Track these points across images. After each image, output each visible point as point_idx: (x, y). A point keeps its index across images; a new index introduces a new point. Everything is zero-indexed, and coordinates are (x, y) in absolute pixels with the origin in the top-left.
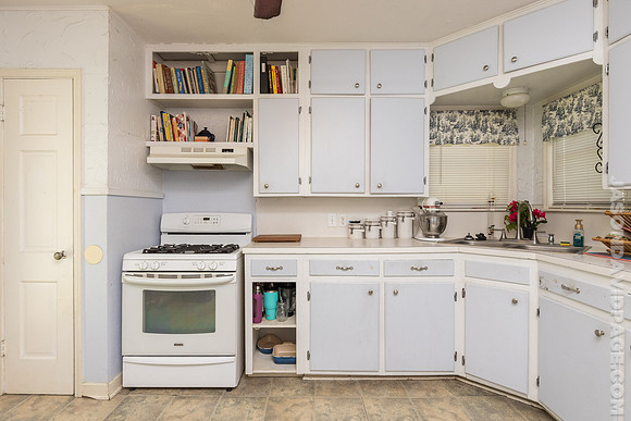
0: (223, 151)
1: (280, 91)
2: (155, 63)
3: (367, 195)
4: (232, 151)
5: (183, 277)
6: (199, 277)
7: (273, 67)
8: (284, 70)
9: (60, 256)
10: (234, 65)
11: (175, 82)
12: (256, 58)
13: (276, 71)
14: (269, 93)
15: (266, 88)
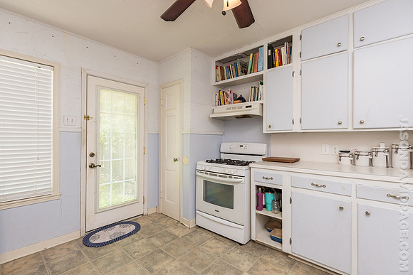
0: (247, 107)
1: (281, 64)
2: (217, 66)
3: (350, 130)
4: (251, 106)
5: (220, 176)
6: (226, 177)
7: (276, 50)
8: (284, 50)
9: (176, 160)
10: (253, 56)
11: (225, 74)
12: (266, 48)
13: (278, 51)
14: (273, 67)
15: (271, 64)
